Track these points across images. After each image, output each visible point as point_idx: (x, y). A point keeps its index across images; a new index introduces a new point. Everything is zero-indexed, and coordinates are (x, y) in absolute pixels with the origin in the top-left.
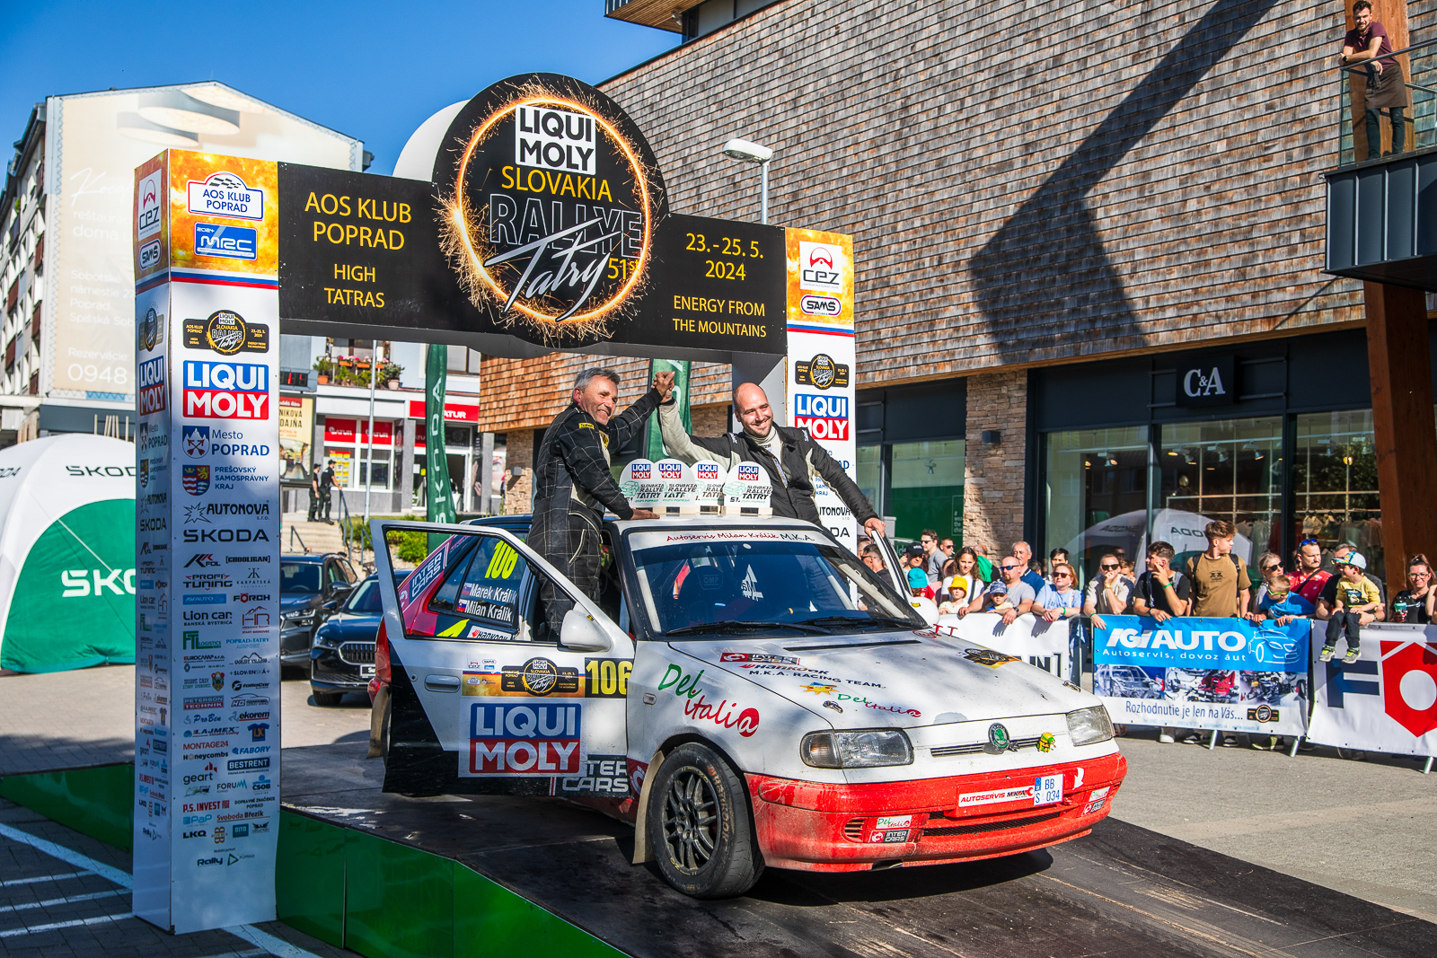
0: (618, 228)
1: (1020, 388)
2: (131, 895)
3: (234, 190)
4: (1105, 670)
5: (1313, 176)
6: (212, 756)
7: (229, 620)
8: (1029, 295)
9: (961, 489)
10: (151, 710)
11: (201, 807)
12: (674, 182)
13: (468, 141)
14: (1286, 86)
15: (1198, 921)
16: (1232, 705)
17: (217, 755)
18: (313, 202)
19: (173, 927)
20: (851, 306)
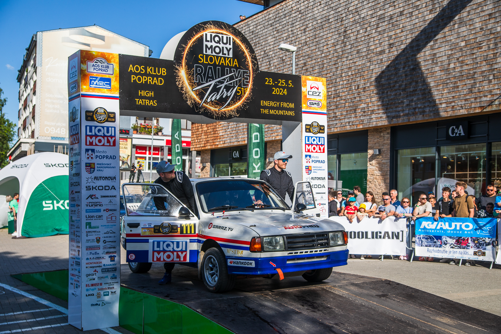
0: (240, 76)
1: (388, 133)
2: (67, 317)
3: (103, 64)
4: (419, 237)
5: (498, 54)
6: (96, 267)
7: (102, 218)
8: (391, 100)
9: (366, 171)
10: (75, 250)
11: (92, 285)
12: (261, 60)
13: (187, 46)
14: (488, 21)
15: (455, 329)
16: (467, 250)
17: (98, 267)
18: (131, 68)
19: (82, 328)
20: (325, 104)
